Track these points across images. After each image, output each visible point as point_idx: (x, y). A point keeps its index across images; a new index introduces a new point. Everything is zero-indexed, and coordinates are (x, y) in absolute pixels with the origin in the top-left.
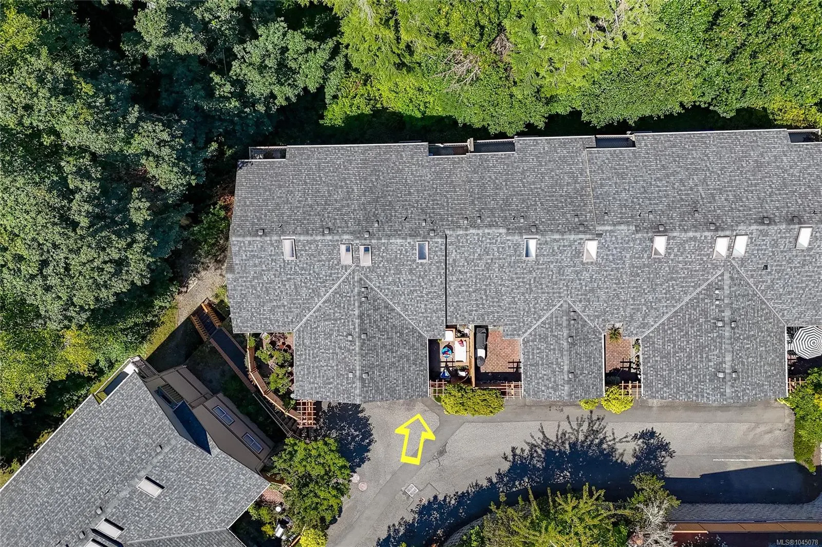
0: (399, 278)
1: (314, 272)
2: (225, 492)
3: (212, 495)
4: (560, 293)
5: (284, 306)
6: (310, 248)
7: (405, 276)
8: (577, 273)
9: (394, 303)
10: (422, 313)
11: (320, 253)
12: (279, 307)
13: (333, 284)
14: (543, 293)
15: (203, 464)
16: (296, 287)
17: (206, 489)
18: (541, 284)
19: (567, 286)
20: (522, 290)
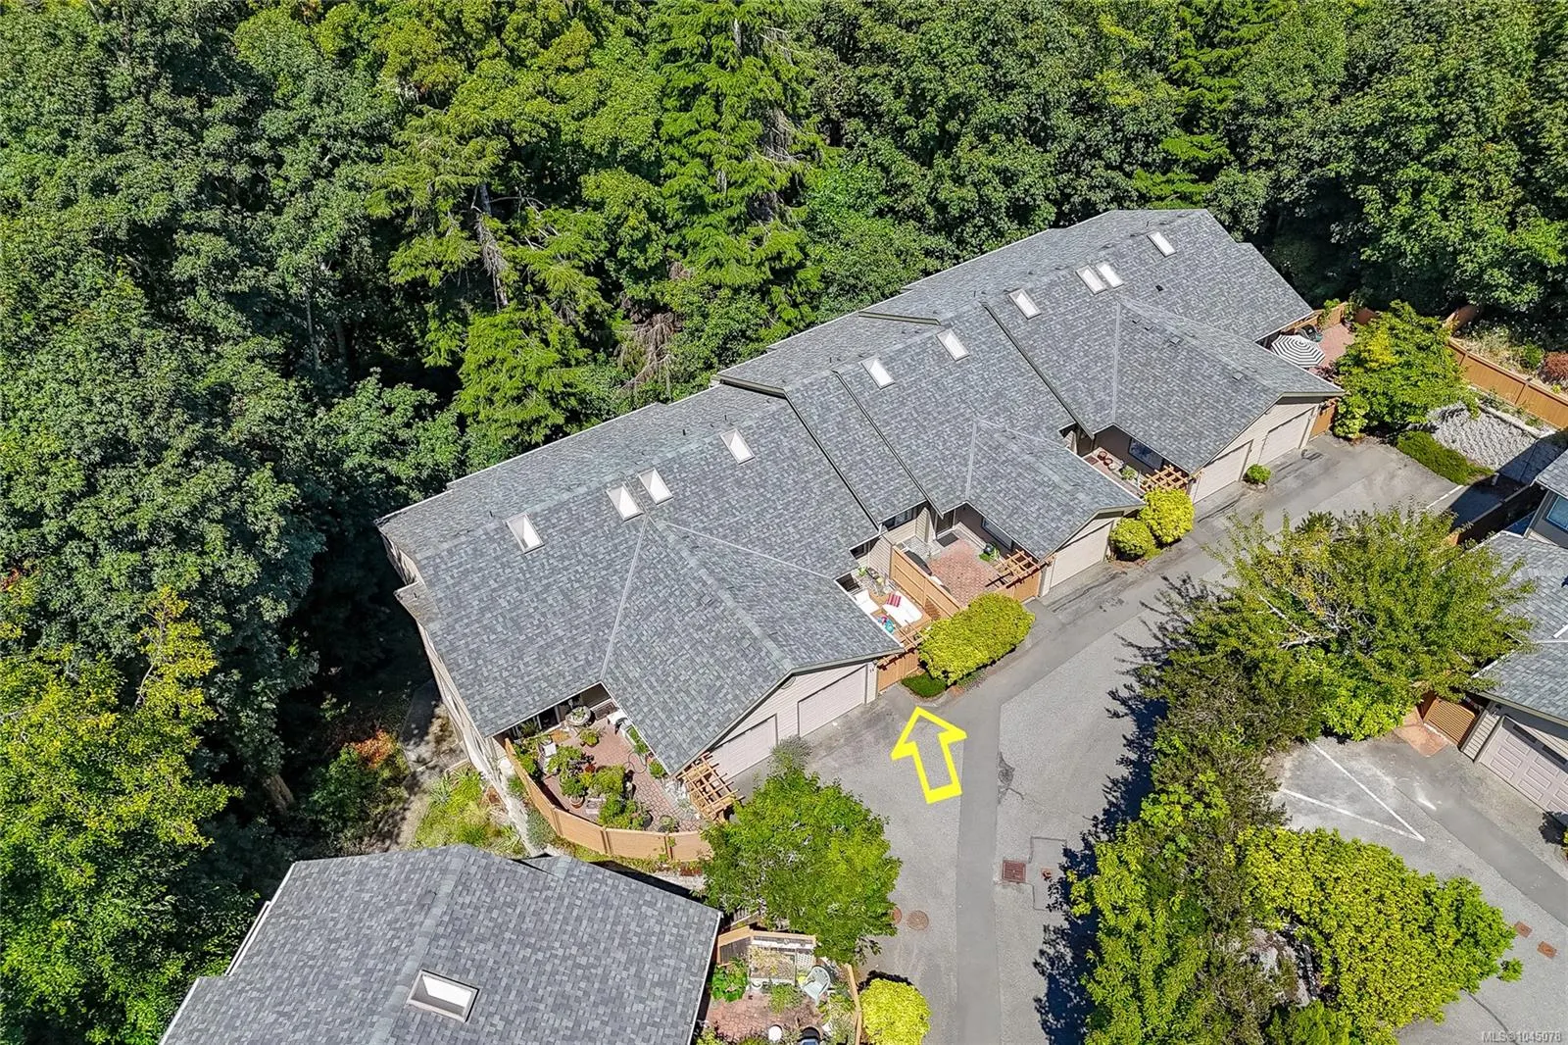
0: (728, 502)
1: (585, 555)
2: (630, 961)
3: (604, 979)
4: (962, 415)
5: (560, 639)
6: (559, 519)
7: (734, 496)
8: (961, 380)
9: (744, 545)
10: (798, 541)
11: (581, 520)
12: (550, 646)
13: (628, 562)
14: (942, 424)
15: (547, 900)
16: (565, 596)
17: (579, 966)
18: (929, 413)
19: (964, 402)
20: (911, 431)
